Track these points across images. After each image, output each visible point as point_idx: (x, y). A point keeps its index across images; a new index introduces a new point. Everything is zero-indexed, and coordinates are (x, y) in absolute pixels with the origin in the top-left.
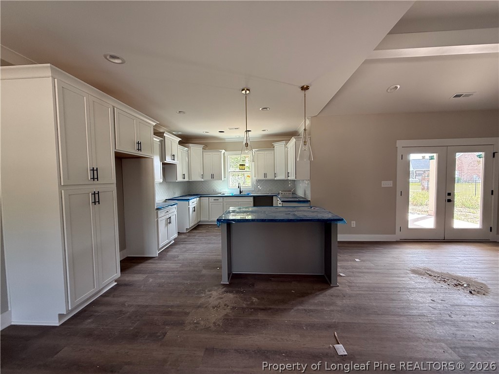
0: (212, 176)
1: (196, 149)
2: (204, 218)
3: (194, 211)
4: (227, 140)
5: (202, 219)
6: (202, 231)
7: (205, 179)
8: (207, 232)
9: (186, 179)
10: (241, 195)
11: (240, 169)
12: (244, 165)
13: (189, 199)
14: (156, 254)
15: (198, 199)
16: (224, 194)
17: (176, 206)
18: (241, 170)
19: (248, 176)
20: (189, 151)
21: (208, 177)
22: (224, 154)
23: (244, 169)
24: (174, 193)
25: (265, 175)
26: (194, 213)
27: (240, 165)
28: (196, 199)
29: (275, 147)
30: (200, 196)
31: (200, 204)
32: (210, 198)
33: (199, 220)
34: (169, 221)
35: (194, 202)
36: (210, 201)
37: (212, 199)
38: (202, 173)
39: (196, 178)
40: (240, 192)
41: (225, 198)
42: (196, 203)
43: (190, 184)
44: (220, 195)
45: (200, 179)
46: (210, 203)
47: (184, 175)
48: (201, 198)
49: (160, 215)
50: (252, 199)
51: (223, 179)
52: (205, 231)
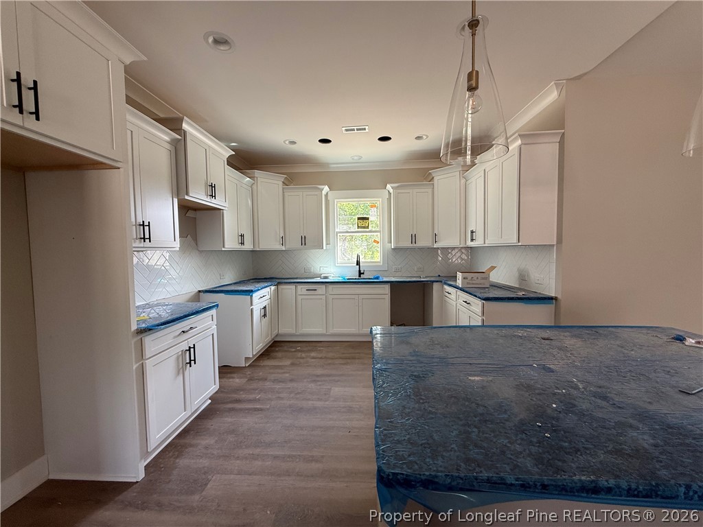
0: (304, 241)
1: (268, 183)
2: (287, 329)
3: (265, 315)
4: (333, 168)
5: (283, 330)
6: (282, 361)
7: (288, 246)
8: (293, 364)
9: (248, 246)
10: (361, 279)
11: (358, 227)
12: (368, 219)
13: (252, 291)
14: (135, 472)
15: (273, 288)
16: (326, 278)
17: (213, 312)
18: (360, 230)
19: (375, 241)
20: (255, 187)
21: (293, 243)
22: (327, 195)
23: (368, 227)
24: (221, 277)
25: (414, 238)
26: (264, 320)
27: (359, 219)
28: (268, 289)
29: (436, 179)
30: (277, 281)
31: (277, 299)
32: (300, 287)
33: (275, 332)
34: (189, 357)
35: (262, 297)
36: (299, 292)
37: (302, 289)
38: (282, 235)
39: (269, 243)
40: (360, 273)
41: (331, 287)
42: (268, 297)
43: (256, 256)
44: (318, 280)
45: (277, 246)
46: (299, 298)
47: (242, 236)
48: (281, 287)
49: (149, 351)
50: (387, 288)
51: (324, 248)
52: (288, 362)
